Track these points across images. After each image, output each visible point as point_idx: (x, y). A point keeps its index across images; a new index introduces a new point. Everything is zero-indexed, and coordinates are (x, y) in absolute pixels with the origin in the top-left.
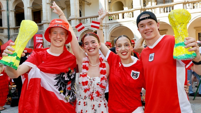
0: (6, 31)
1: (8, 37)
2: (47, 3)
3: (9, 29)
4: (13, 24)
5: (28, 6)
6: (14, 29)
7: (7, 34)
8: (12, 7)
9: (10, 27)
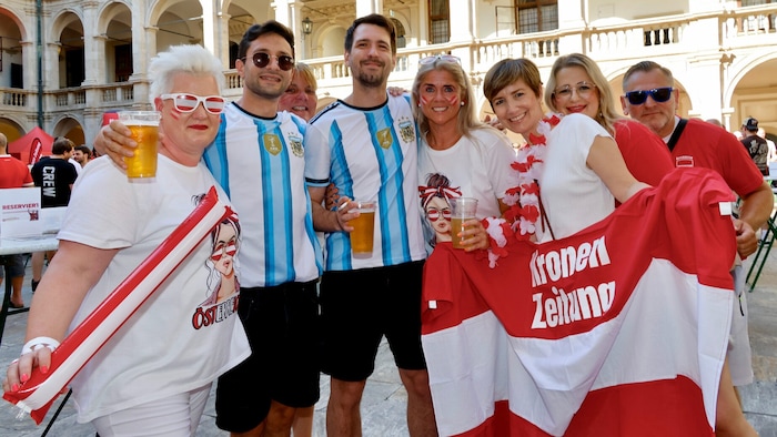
0: (32, 102)
1: (38, 119)
2: (146, 29)
3: (41, 94)
4: (53, 81)
5: (96, 33)
6: (57, 94)
7: (36, 110)
8: (51, 34)
9: (46, 90)
